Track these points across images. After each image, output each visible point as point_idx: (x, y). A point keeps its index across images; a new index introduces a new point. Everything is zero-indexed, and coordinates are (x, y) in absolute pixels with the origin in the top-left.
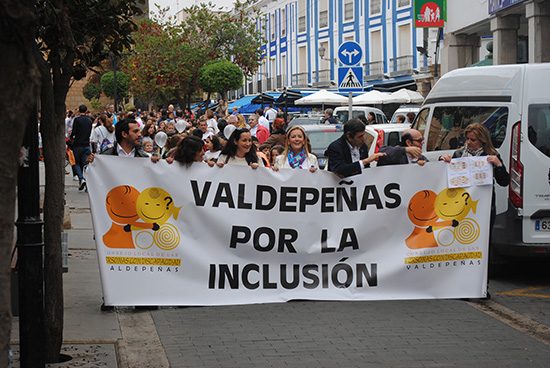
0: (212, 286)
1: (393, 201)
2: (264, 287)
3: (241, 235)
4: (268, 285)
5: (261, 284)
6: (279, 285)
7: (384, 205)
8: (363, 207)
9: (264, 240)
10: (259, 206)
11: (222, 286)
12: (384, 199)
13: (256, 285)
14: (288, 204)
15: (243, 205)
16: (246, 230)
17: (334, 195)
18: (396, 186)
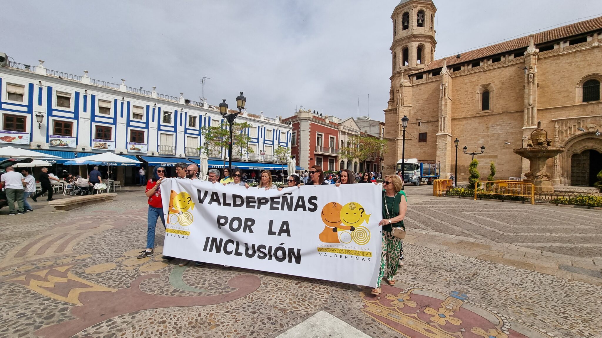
0: (205, 250)
1: (312, 207)
2: (235, 254)
3: (222, 221)
4: (238, 254)
5: (234, 252)
6: (244, 254)
7: (307, 209)
8: (296, 210)
9: (236, 224)
10: (235, 205)
11: (211, 250)
12: (308, 205)
13: (230, 253)
14: (251, 204)
15: (225, 204)
16: (226, 218)
17: (280, 200)
18: (315, 198)
